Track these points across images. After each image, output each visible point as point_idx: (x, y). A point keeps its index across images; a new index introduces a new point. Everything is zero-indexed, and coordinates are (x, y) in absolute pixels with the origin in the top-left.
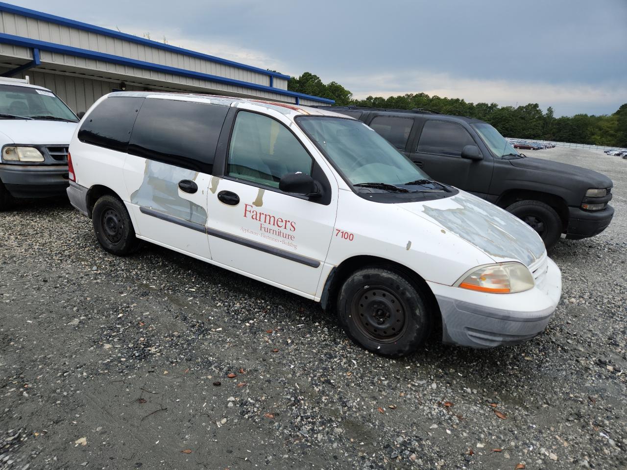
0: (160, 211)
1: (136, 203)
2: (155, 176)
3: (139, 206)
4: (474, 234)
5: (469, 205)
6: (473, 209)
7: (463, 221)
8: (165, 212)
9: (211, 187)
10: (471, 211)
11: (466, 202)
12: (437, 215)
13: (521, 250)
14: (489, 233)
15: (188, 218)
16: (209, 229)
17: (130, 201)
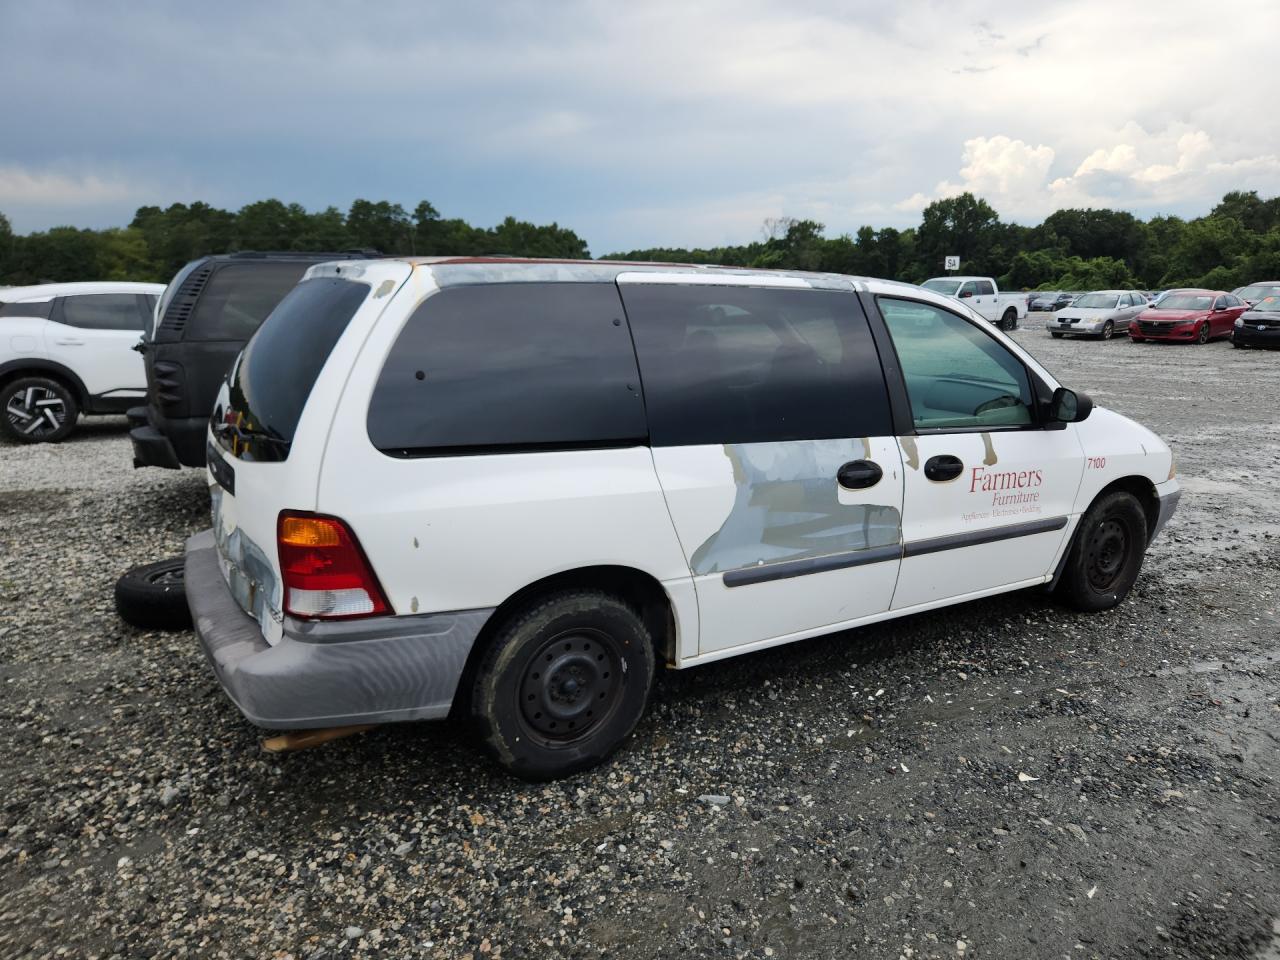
0: (788, 558)
1: (714, 570)
2: (771, 478)
3: (720, 576)
8: (802, 555)
9: (905, 457)
15: (861, 544)
16: (908, 545)
17: (688, 574)
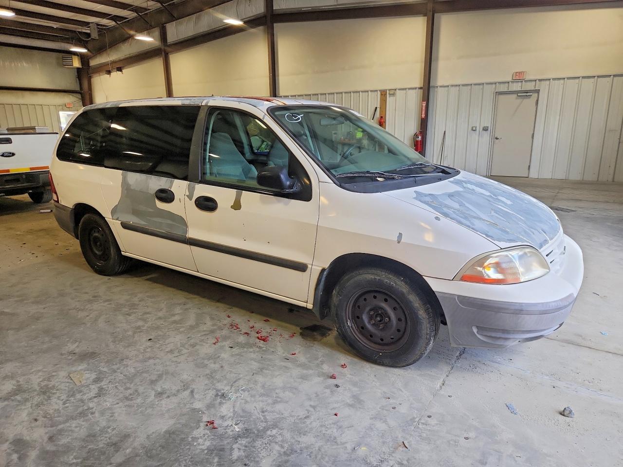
0: (141, 224)
1: (117, 219)
2: (132, 188)
3: (120, 222)
4: (475, 218)
5: (469, 186)
6: (473, 190)
7: (461, 205)
8: (146, 225)
9: (187, 193)
10: (473, 192)
11: (466, 183)
12: (432, 201)
13: (531, 231)
14: (492, 216)
15: (169, 230)
16: (190, 239)
17: (111, 217)
